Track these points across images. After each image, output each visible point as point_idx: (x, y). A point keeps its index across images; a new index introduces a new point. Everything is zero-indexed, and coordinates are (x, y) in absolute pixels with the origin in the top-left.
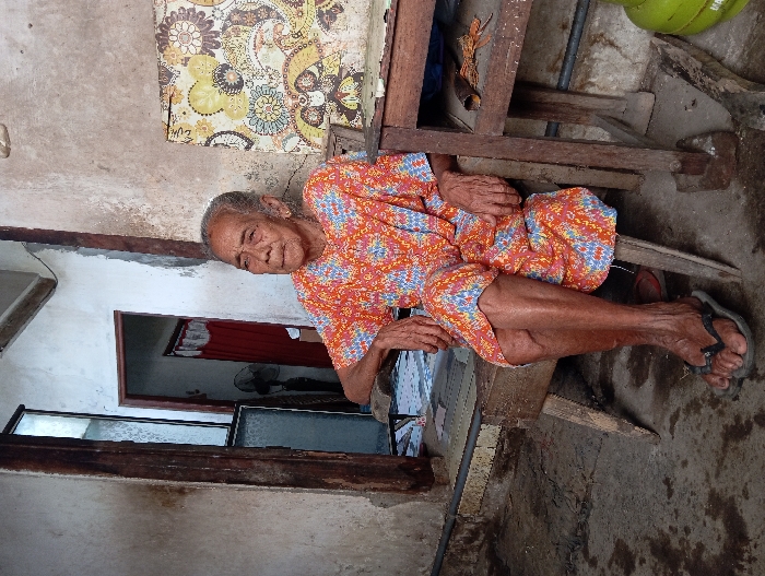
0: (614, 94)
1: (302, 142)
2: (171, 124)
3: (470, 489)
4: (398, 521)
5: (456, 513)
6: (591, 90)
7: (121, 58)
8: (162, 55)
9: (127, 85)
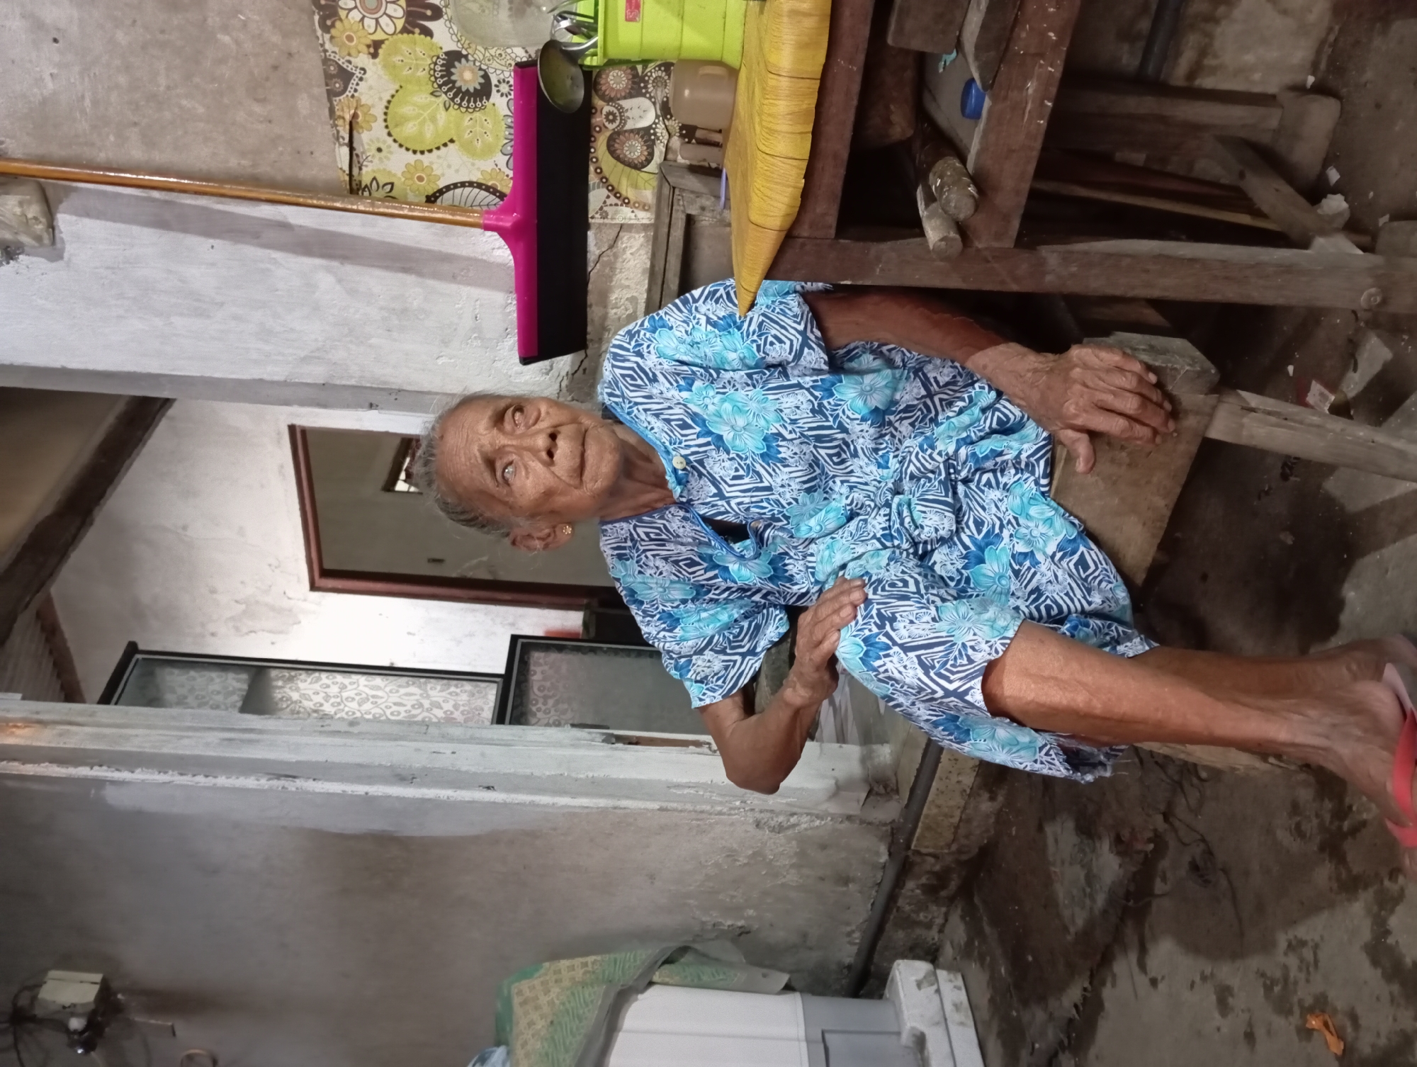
0: (1257, 89)
1: (613, 200)
2: (355, 171)
3: (935, 811)
4: (802, 854)
5: (908, 847)
6: (1207, 82)
7: (248, 46)
8: (327, 36)
9: (262, 101)
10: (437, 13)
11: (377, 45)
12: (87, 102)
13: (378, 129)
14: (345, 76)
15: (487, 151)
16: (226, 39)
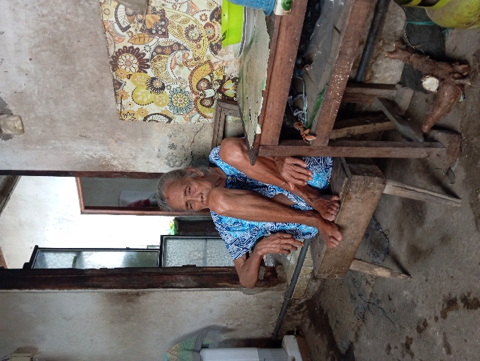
0: (390, 83)
1: (201, 117)
2: (122, 110)
3: (299, 286)
4: (258, 301)
5: (291, 297)
7: (89, 75)
8: (114, 73)
9: (94, 91)
10: (148, 67)
11: (130, 75)
12: (36, 92)
13: (130, 99)
14: (120, 84)
15: (163, 105)
16: (82, 73)
